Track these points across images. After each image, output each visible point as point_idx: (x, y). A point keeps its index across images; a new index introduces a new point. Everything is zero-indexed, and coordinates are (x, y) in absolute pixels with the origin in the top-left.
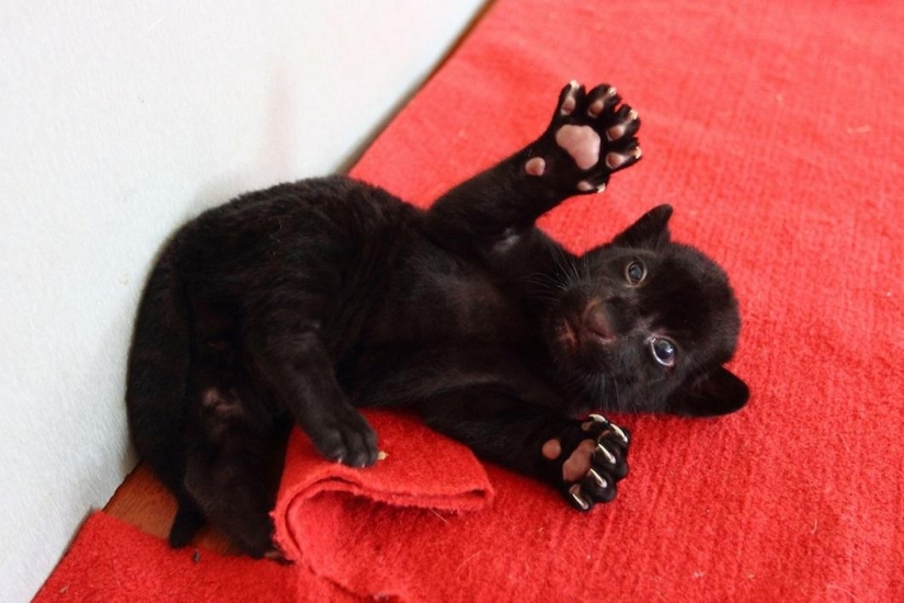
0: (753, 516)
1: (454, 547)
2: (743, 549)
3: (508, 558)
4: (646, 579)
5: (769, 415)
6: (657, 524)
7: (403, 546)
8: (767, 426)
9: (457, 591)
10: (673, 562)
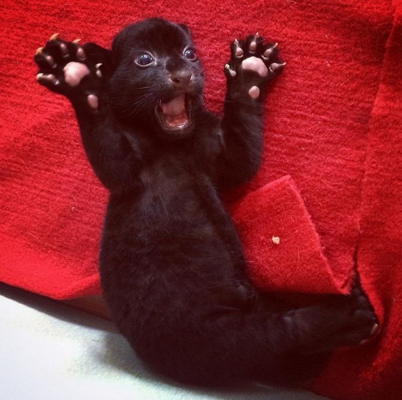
0: (286, 35)
1: (319, 194)
2: (309, 40)
3: (324, 164)
4: (332, 91)
5: (211, 26)
6: (295, 87)
7: (321, 221)
8: (219, 27)
9: (348, 190)
10: (320, 77)
